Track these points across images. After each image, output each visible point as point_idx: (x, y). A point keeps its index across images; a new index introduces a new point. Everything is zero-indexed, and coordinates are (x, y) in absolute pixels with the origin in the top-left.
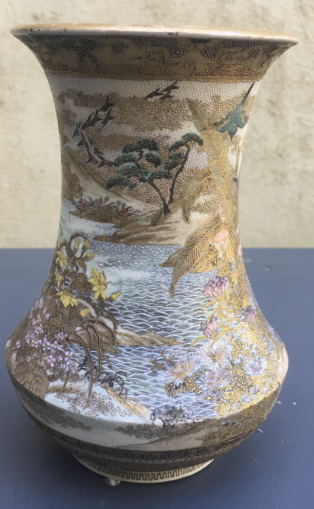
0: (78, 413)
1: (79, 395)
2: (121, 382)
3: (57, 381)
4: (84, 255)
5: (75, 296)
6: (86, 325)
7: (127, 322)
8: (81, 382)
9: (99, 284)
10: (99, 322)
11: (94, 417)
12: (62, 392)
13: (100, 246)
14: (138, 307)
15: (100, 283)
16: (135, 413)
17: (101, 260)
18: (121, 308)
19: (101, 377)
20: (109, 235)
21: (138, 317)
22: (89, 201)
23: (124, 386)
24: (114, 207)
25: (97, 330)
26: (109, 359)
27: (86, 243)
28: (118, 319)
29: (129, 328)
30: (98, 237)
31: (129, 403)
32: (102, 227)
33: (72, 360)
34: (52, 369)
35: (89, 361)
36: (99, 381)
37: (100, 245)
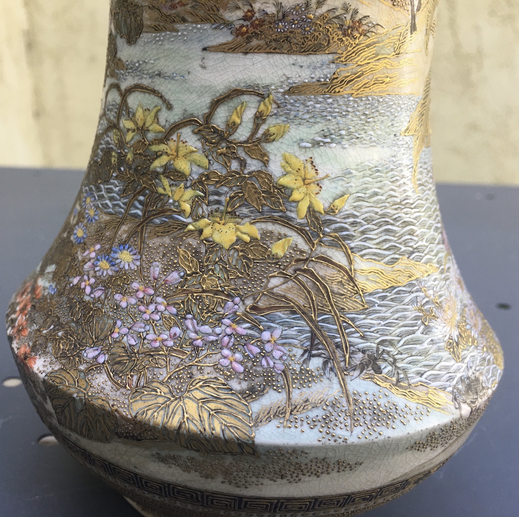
0: (342, 443)
1: (330, 408)
2: (391, 359)
3: (267, 396)
4: (261, 132)
5: (247, 220)
6: (290, 271)
7: (370, 248)
8: (321, 381)
9: (304, 184)
10: (317, 258)
11: (375, 440)
12: (291, 414)
13: (302, 106)
14: (380, 215)
15: (307, 181)
16: (433, 406)
17: (304, 136)
18: (353, 224)
19: (355, 361)
20: (322, 80)
21: (383, 234)
22: (275, 12)
23: (399, 365)
24: (337, 17)
25: (318, 274)
26: (357, 323)
27: (265, 105)
28: (352, 245)
29: (373, 257)
30: (297, 87)
31: (417, 393)
32: (305, 64)
33: (283, 344)
34: (242, 376)
35: (321, 338)
36: (354, 370)
37: (303, 104)
